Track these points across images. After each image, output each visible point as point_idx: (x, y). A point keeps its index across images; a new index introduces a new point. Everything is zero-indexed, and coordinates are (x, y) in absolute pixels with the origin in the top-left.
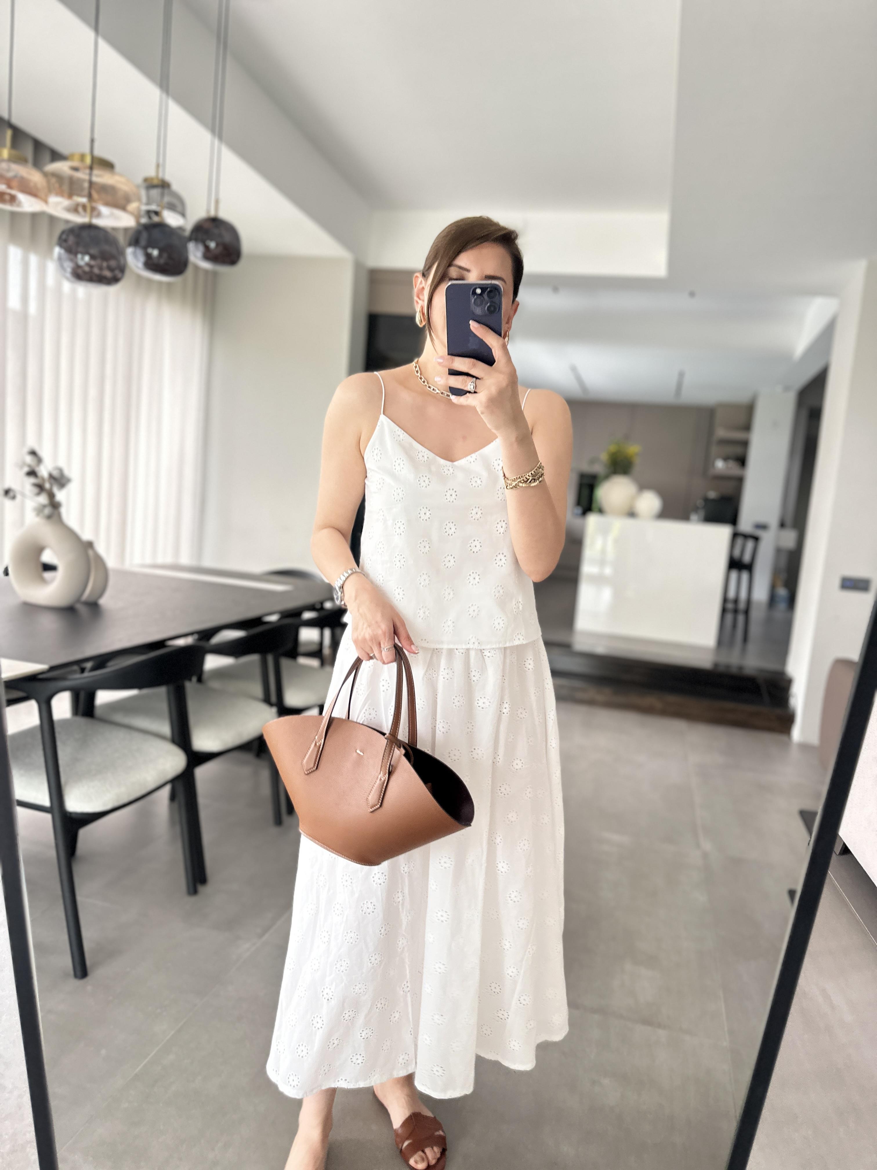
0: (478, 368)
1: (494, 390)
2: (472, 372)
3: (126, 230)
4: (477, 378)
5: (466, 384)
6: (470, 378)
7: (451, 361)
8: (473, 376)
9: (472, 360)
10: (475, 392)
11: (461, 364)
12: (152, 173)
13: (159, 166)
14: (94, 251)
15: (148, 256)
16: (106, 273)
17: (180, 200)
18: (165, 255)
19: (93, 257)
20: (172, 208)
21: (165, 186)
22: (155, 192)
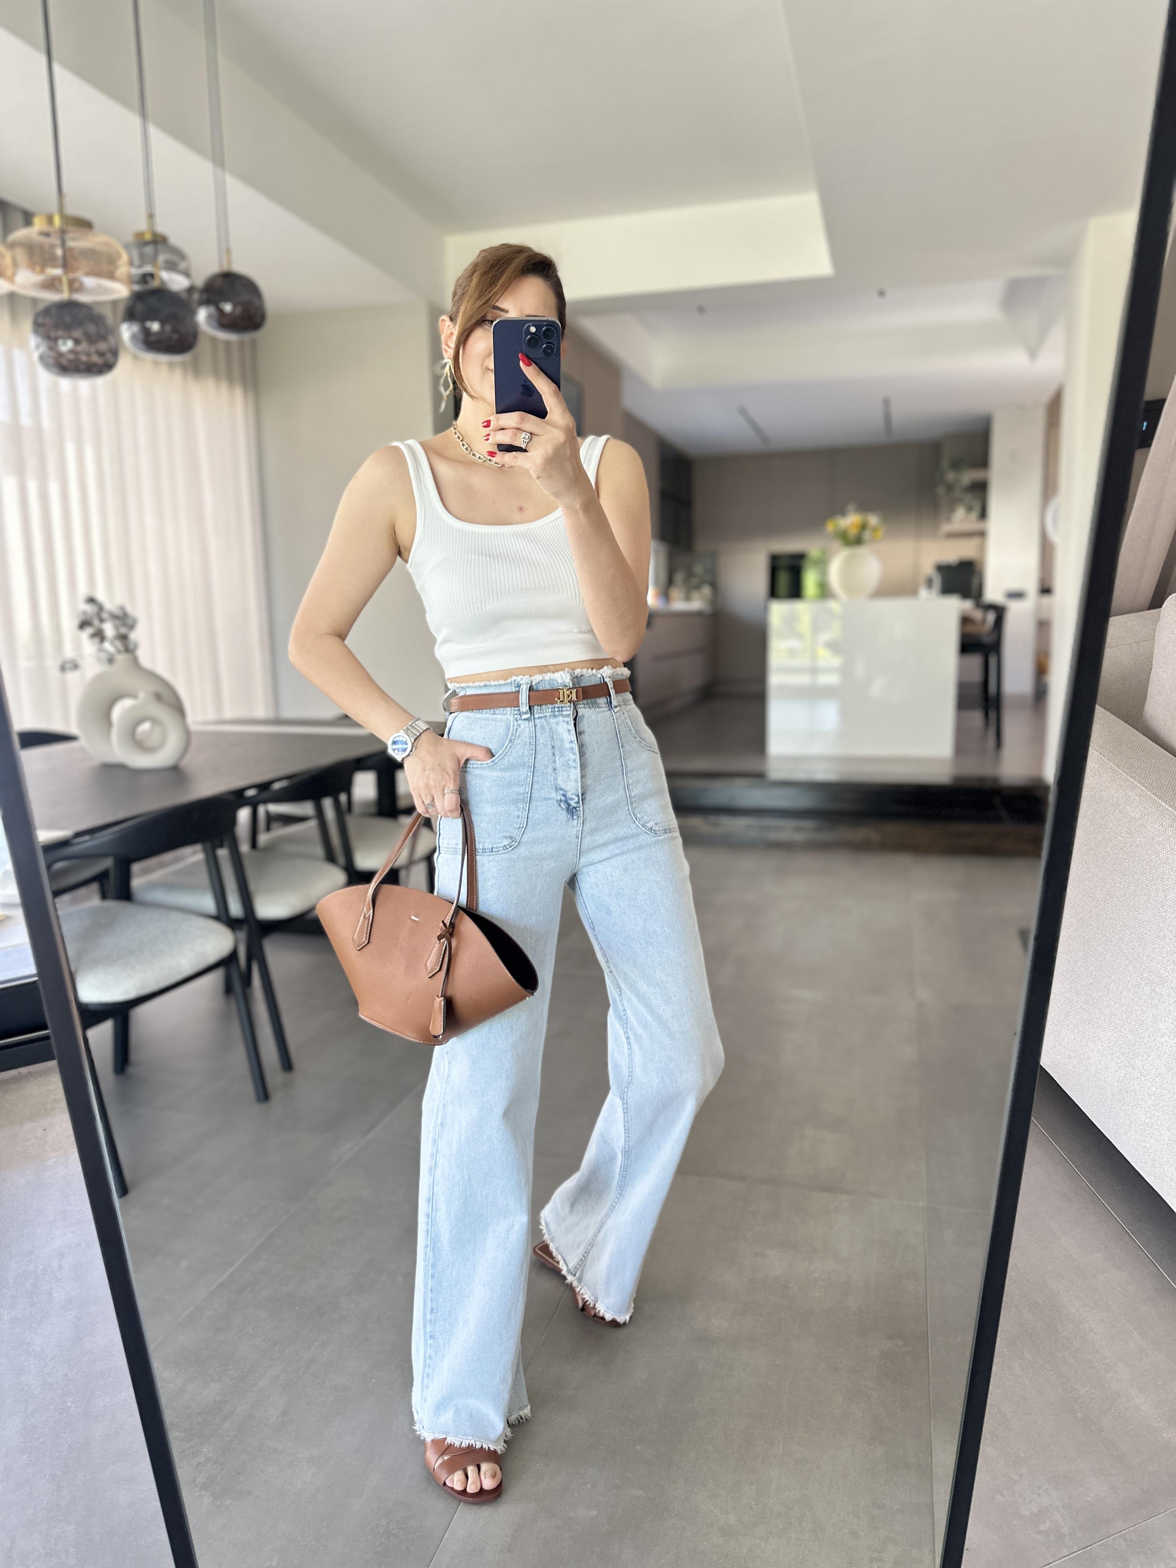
0: (529, 422)
2: (525, 426)
4: (529, 433)
12: (142, 225)
13: (151, 216)
14: (78, 333)
15: (147, 332)
16: (95, 359)
17: (182, 256)
18: (168, 328)
19: (77, 342)
20: (171, 266)
21: (159, 241)
22: (149, 250)
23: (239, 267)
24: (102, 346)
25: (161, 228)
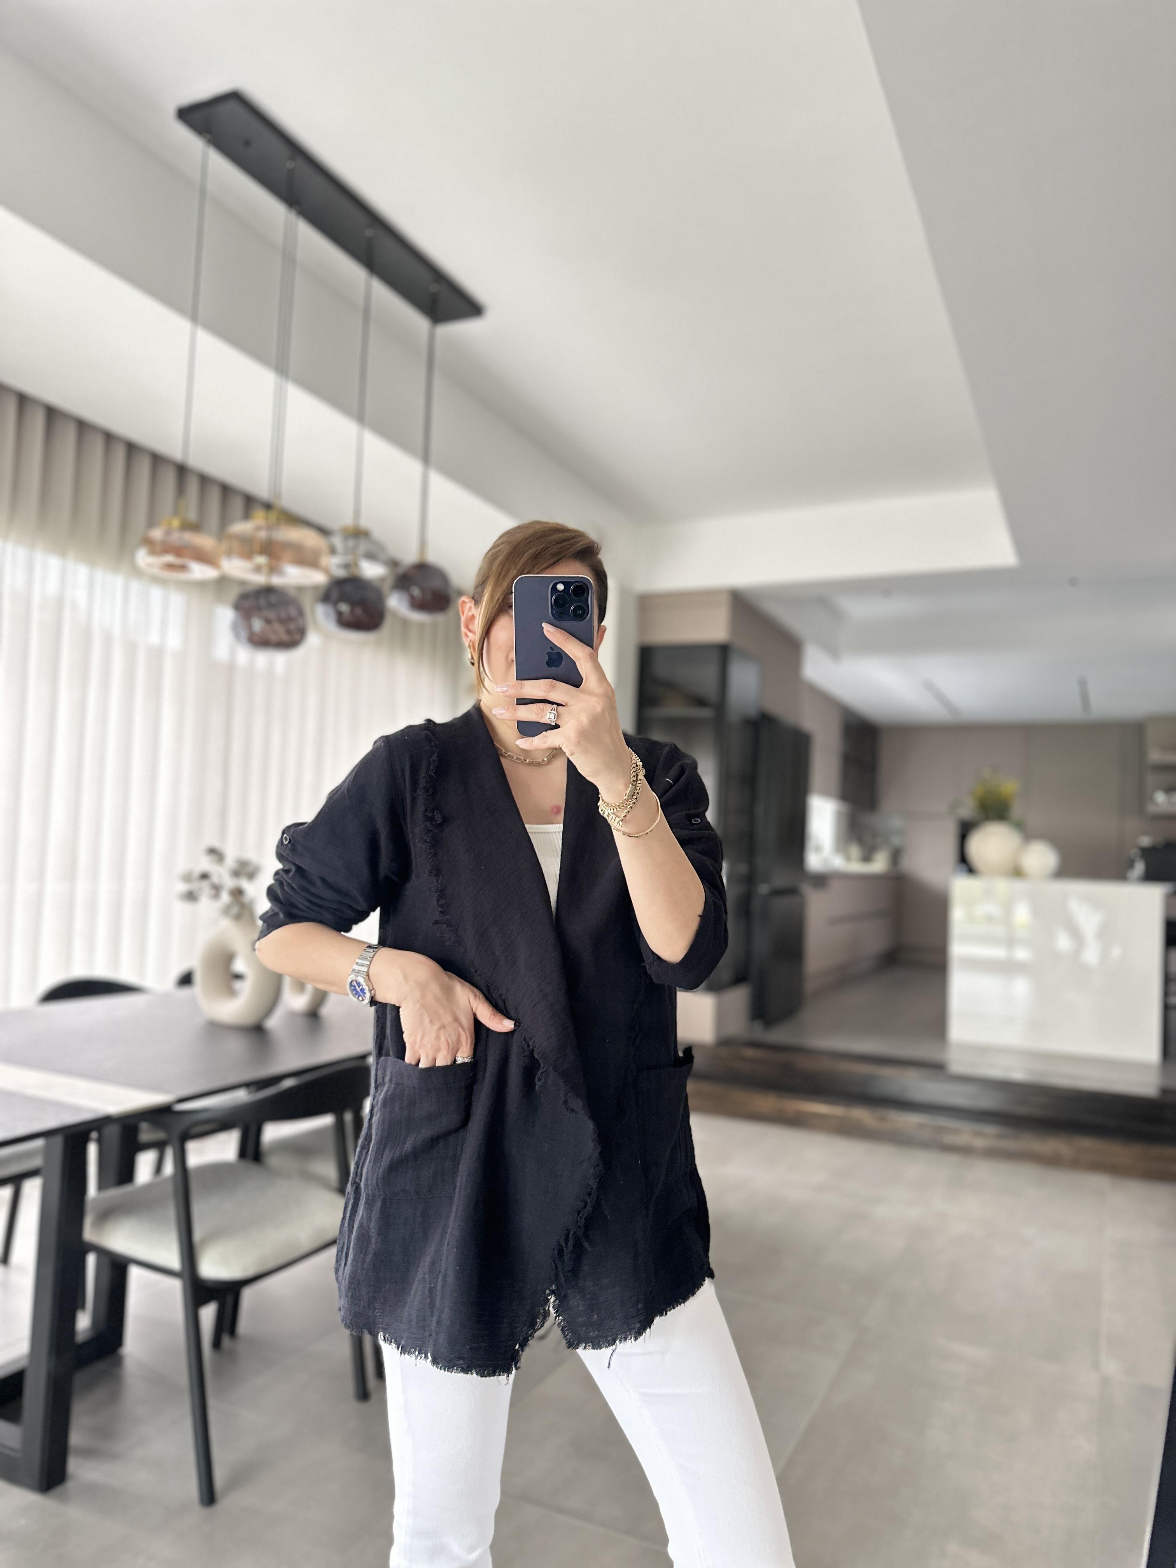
0: (560, 691)
1: (585, 719)
2: (552, 697)
3: (315, 588)
4: (559, 705)
5: (543, 715)
6: (548, 705)
7: (520, 686)
8: (552, 703)
9: (550, 680)
10: (557, 726)
11: (535, 688)
12: (347, 520)
13: (357, 513)
14: (272, 615)
15: (339, 614)
16: (285, 637)
17: (380, 546)
18: (359, 611)
19: (268, 621)
20: (371, 556)
21: (358, 534)
22: (351, 543)
23: (433, 557)
24: (292, 626)
25: (365, 523)
